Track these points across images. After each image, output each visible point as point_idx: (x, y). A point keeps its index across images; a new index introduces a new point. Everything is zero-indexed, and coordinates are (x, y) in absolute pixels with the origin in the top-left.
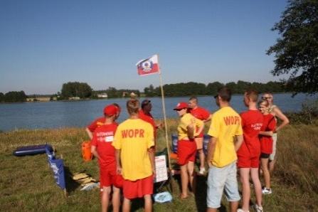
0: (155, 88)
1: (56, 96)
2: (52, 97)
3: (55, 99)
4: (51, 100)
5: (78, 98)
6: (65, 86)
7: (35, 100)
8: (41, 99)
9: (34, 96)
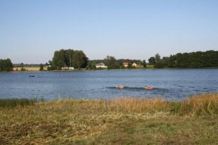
0: (161, 58)
1: (47, 64)
2: (42, 66)
3: (45, 68)
4: (42, 69)
5: (72, 68)
6: (56, 53)
7: (23, 70)
8: (29, 69)
9: (22, 65)
